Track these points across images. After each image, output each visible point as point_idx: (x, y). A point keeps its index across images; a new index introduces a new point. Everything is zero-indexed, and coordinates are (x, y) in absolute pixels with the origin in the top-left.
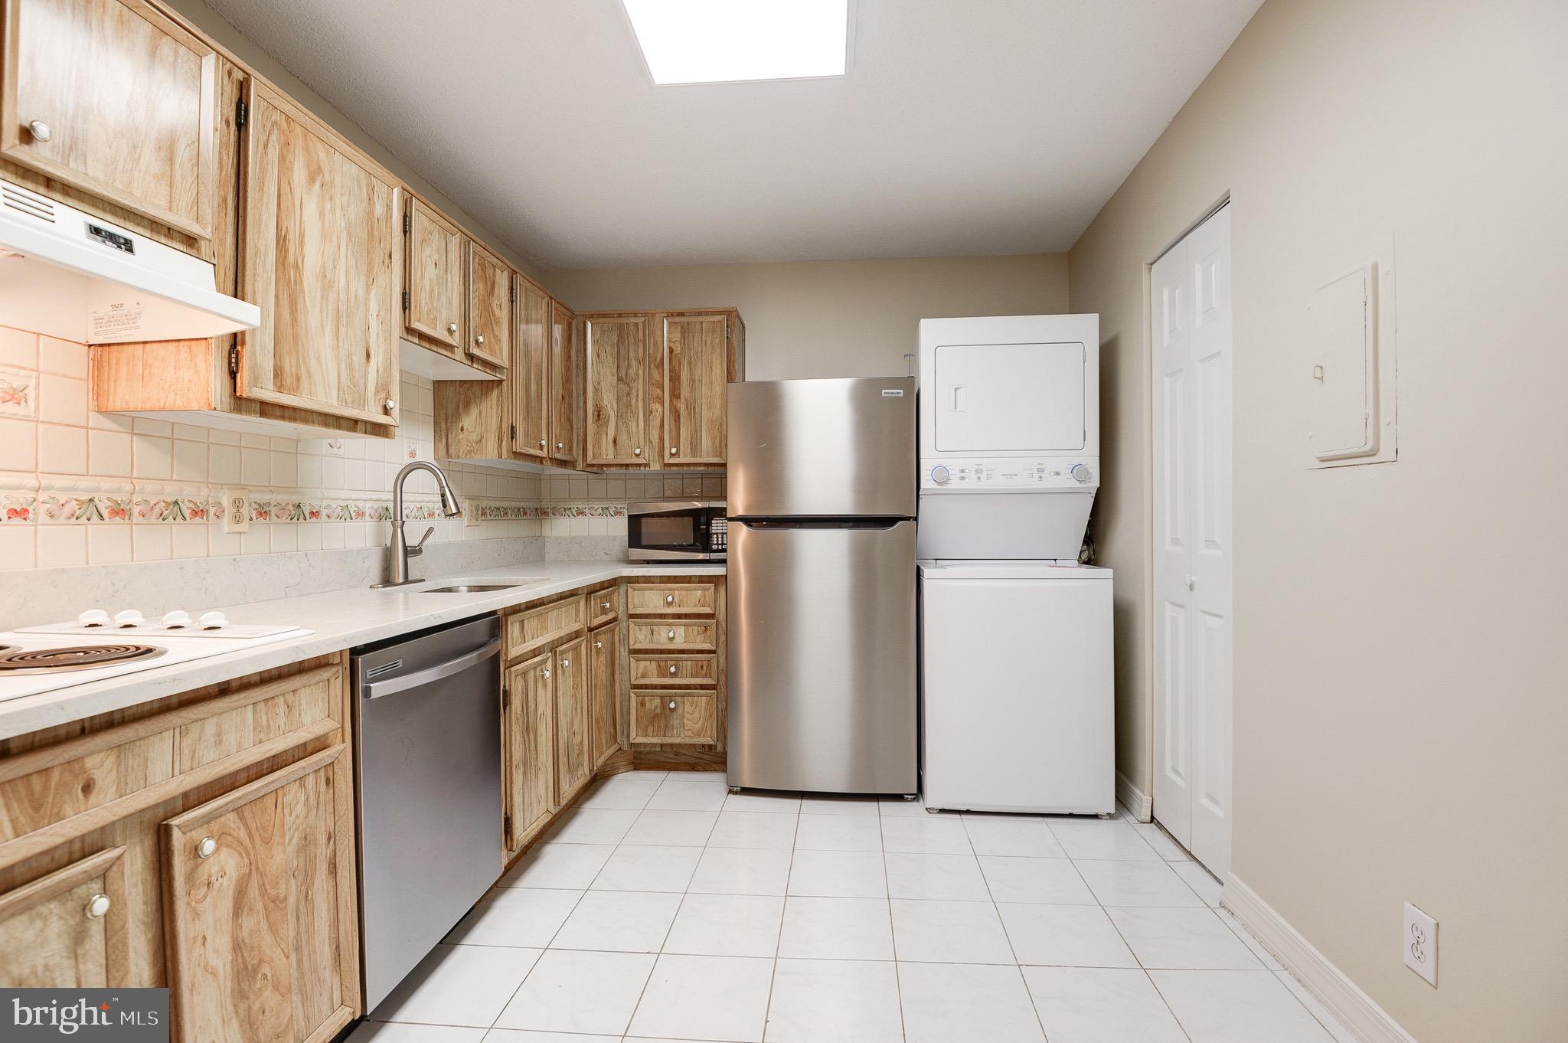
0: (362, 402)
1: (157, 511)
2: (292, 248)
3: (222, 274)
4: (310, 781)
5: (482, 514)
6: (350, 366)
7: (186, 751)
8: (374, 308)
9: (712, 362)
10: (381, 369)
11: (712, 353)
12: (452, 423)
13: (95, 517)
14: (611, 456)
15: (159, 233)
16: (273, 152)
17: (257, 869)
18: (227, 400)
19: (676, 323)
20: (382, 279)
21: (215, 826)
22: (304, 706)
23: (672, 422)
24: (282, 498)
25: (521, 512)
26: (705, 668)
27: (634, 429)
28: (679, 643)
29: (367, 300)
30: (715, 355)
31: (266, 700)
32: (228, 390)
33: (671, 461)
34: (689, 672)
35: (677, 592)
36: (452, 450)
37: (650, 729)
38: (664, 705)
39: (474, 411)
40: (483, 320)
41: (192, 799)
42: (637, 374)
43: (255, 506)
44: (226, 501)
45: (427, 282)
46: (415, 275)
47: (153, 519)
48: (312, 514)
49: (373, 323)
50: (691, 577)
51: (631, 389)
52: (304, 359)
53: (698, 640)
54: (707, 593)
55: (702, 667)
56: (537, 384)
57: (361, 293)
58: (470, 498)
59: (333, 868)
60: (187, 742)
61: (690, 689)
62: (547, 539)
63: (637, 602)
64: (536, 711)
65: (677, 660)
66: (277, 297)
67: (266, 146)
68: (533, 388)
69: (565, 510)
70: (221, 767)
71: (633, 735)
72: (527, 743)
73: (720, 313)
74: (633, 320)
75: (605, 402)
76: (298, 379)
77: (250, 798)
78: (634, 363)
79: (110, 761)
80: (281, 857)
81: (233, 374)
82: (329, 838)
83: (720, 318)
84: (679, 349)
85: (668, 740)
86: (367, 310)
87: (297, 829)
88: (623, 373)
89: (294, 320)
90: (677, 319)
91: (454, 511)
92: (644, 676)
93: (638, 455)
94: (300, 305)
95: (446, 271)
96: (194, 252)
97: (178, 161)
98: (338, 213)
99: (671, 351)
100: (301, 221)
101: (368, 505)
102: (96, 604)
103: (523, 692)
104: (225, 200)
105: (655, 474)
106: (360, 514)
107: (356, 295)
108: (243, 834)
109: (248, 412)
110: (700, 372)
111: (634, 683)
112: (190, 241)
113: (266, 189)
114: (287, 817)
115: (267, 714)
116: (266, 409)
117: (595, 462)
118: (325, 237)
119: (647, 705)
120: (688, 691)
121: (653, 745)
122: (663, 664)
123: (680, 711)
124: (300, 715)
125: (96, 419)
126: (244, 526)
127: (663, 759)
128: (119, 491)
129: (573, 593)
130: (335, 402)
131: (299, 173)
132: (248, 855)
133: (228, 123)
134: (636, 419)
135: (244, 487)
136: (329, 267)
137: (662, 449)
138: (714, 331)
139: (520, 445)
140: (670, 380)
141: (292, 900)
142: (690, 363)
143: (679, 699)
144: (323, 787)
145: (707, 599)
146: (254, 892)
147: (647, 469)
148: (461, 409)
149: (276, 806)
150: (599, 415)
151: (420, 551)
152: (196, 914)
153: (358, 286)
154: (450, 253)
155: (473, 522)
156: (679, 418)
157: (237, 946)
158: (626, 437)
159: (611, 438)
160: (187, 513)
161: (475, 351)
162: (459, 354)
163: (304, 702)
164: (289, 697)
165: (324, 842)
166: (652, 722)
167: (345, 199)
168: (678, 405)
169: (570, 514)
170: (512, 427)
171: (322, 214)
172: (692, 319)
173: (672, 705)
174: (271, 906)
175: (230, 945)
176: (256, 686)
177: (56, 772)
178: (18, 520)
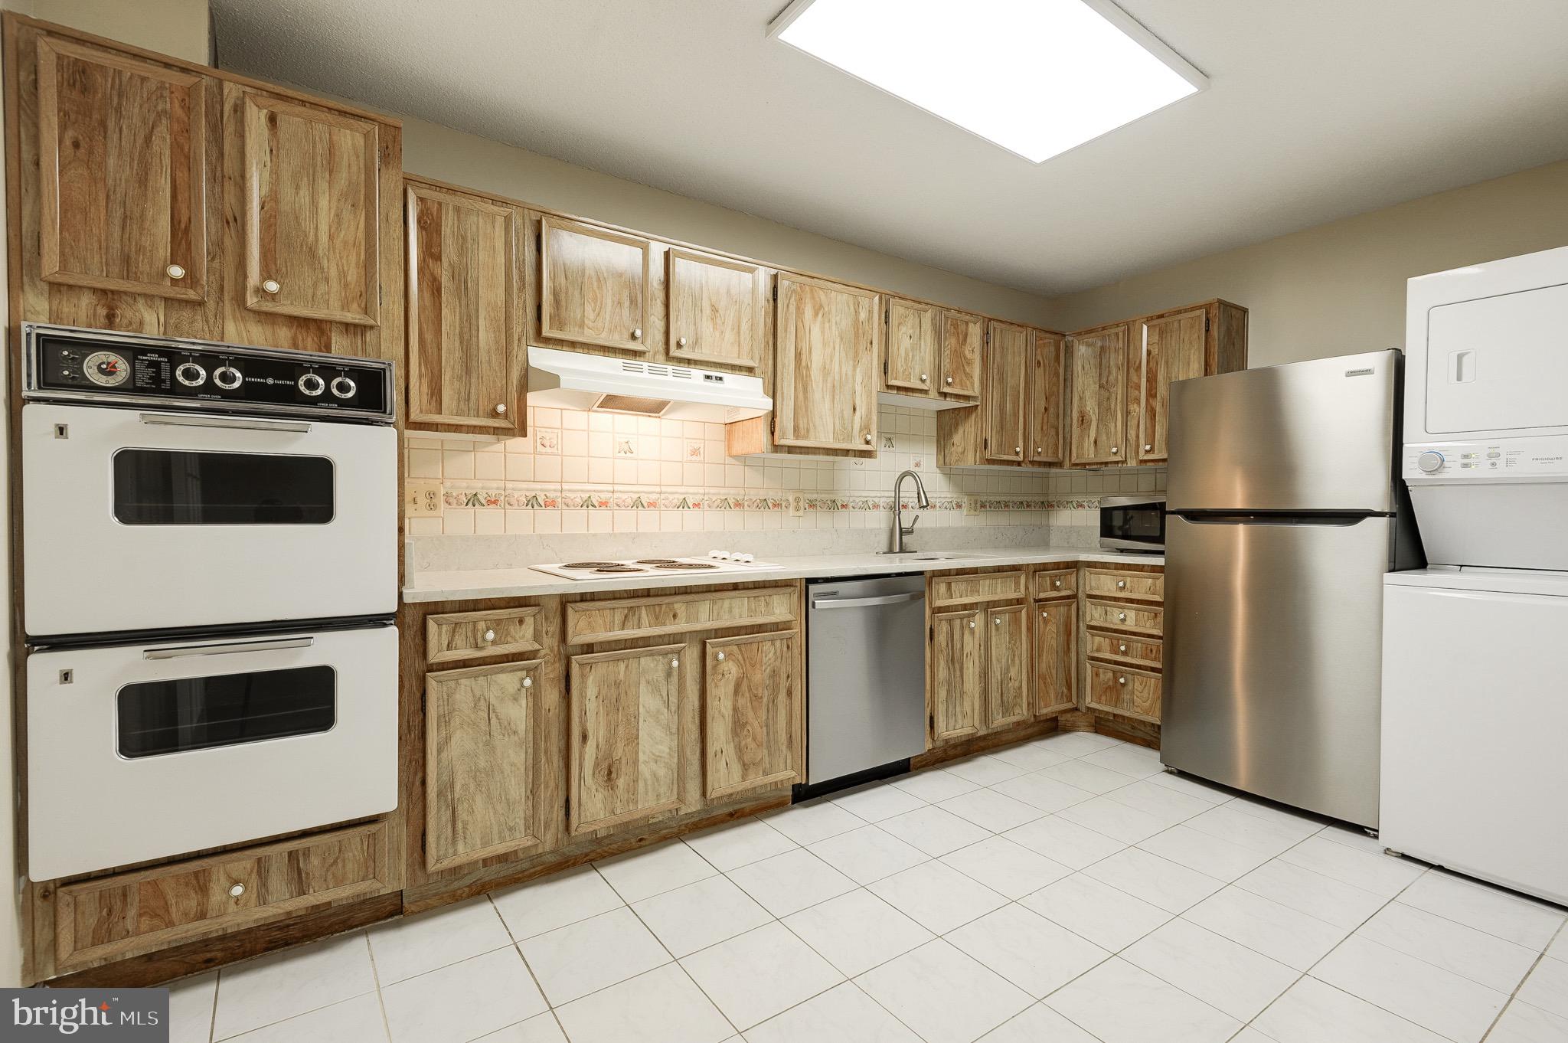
0: (850, 438)
1: (756, 505)
2: (804, 357)
3: (767, 381)
4: (778, 643)
5: (982, 507)
6: (842, 418)
7: (715, 612)
8: (859, 378)
9: (1189, 359)
10: (863, 416)
11: (1189, 349)
12: (947, 440)
13: (728, 507)
14: (1092, 456)
15: (735, 370)
16: (793, 308)
17: (747, 677)
18: (769, 447)
19: (1155, 326)
20: (864, 359)
21: (727, 649)
22: (775, 604)
23: (1148, 421)
24: (824, 496)
25: (1024, 505)
26: (1154, 652)
27: (1113, 430)
28: (1130, 625)
29: (854, 376)
30: (1192, 351)
32: (770, 442)
33: (1146, 458)
34: (1139, 653)
35: (1128, 579)
36: (947, 460)
37: (1103, 698)
38: (1116, 679)
39: (961, 431)
40: (954, 366)
41: (719, 633)
42: (1117, 379)
43: (808, 501)
44: (791, 499)
45: (902, 352)
46: (893, 349)
47: (754, 508)
48: (843, 506)
49: (858, 388)
50: (1143, 566)
51: (1111, 395)
52: (812, 417)
53: (1148, 624)
54: (1158, 582)
55: (1151, 651)
56: (1014, 403)
57: (850, 373)
58: (969, 494)
59: (789, 693)
60: (715, 607)
61: (1140, 669)
62: (1051, 528)
63: (1093, 584)
64: (963, 650)
65: (1129, 641)
66: (795, 387)
67: (788, 306)
68: (1009, 406)
69: (1067, 503)
70: (731, 623)
71: (1088, 699)
72: (952, 670)
73: (1200, 307)
74: (1113, 331)
75: (1088, 409)
76: (808, 431)
77: (744, 641)
78: (1114, 370)
79: (683, 608)
80: (759, 676)
81: (773, 433)
82: (788, 677)
83: (1198, 312)
84: (1157, 350)
85: (1118, 711)
86: (854, 381)
87: (769, 665)
88: (1104, 381)
89: (806, 398)
90: (1155, 322)
91: (925, 504)
92: (1098, 650)
93: (1115, 453)
94: (809, 388)
95: (920, 339)
96: (753, 374)
97: (742, 332)
98: (834, 328)
99: (1149, 353)
100: (809, 341)
101: (882, 500)
102: (726, 549)
103: (947, 633)
104: (768, 343)
105: (1131, 469)
106: (876, 506)
107: (846, 374)
108: (740, 657)
109: (781, 452)
110: (1176, 369)
111: (1090, 654)
112: (750, 370)
113: (788, 330)
114: (764, 658)
115: (755, 604)
116: (791, 450)
117: (1077, 462)
118: (825, 344)
119: (1101, 675)
120: (1137, 670)
121: (1107, 713)
122: (1115, 642)
123: (1130, 687)
124: (773, 608)
125: (729, 460)
126: (801, 513)
127: (1120, 730)
128: (739, 494)
129: (1015, 568)
130: (831, 441)
131: (808, 312)
132: (742, 668)
133: (768, 301)
134: (1114, 420)
135: (801, 491)
136: (828, 362)
137: (1138, 446)
138: (1192, 327)
139: (993, 452)
140: (1147, 381)
141: (765, 700)
142: (1167, 362)
143: (1130, 677)
144: (785, 649)
145: (1158, 588)
146: (744, 687)
147: (1125, 465)
148: (953, 430)
149: (759, 651)
150: (1082, 420)
151: (912, 532)
152: (716, 686)
153: (847, 368)
154: (923, 325)
155: (972, 512)
156: (1155, 416)
157: (735, 709)
158: (1105, 438)
159: (1092, 440)
160: (770, 505)
161: (946, 390)
162: (933, 393)
163: (775, 602)
164: (767, 598)
165: (785, 678)
166: (1105, 692)
167: (838, 318)
168: (1154, 404)
169: (1071, 506)
170: (986, 440)
171: (823, 332)
172: (1169, 319)
173: (1122, 680)
174: (754, 698)
175: (732, 707)
176: (751, 589)
177: (664, 607)
178: (697, 509)
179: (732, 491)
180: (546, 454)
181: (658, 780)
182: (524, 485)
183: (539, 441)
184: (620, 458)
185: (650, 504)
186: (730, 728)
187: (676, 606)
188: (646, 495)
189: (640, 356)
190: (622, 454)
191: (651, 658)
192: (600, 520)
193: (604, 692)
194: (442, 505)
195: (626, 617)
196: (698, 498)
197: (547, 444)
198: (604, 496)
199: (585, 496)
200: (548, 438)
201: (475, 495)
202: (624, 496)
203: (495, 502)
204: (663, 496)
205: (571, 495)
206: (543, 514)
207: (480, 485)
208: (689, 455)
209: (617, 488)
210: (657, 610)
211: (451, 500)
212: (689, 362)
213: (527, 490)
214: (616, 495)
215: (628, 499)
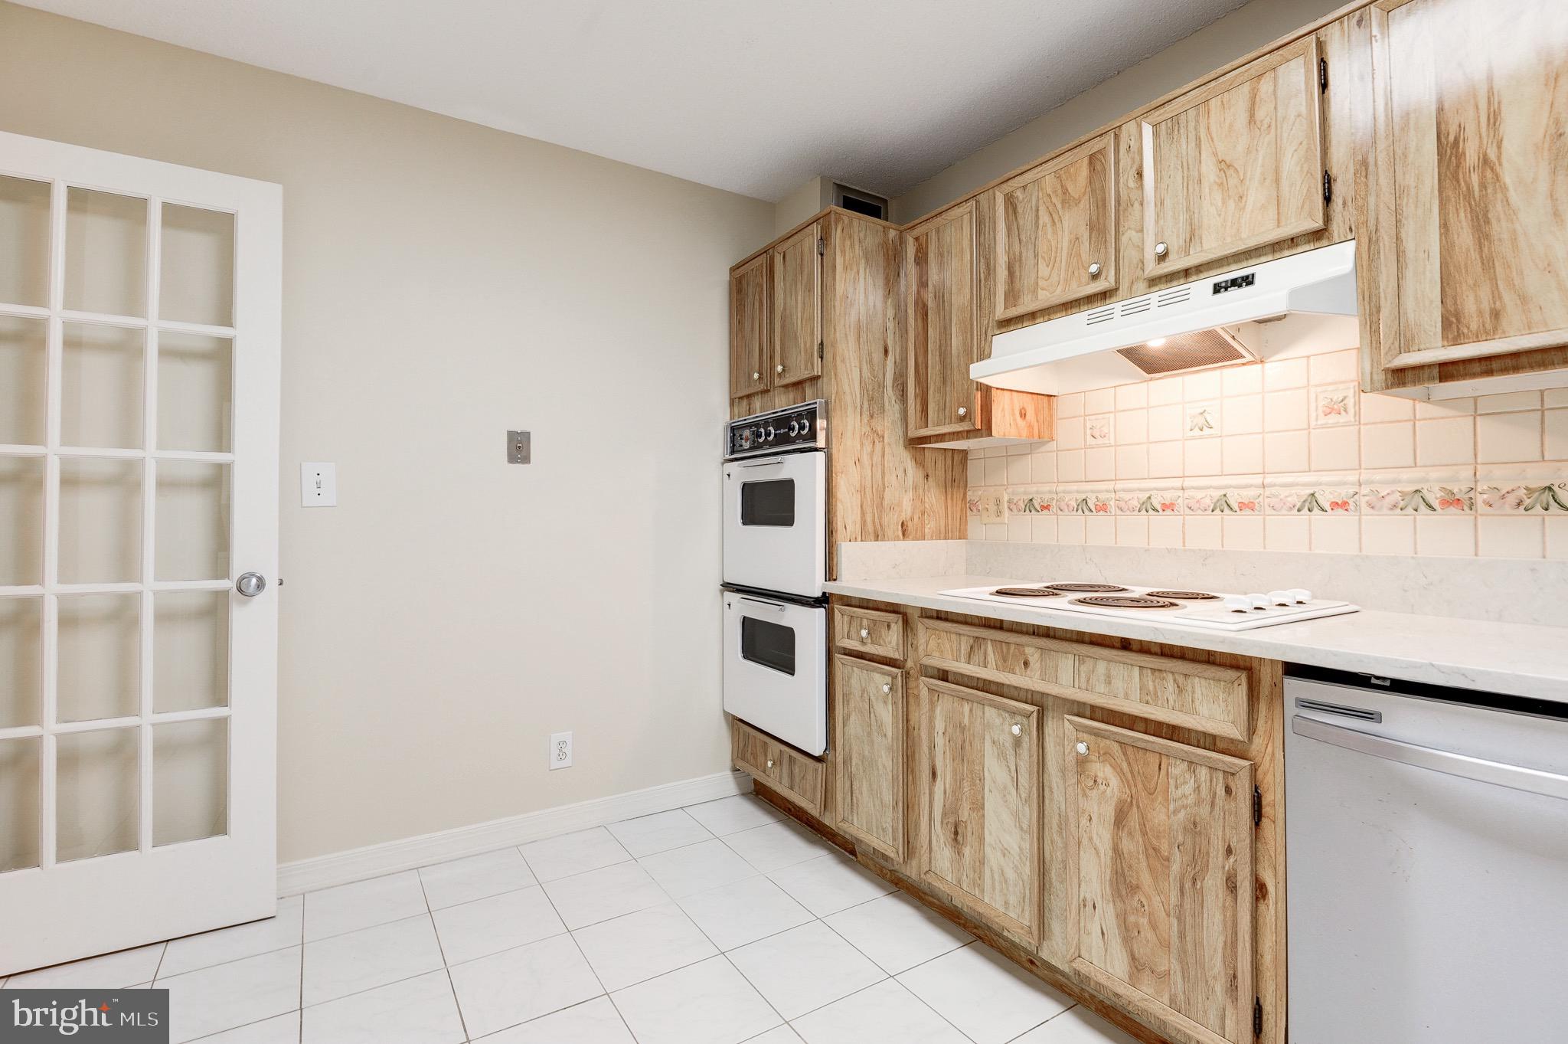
1: (1513, 500)
3: (1365, 242)
4: (1205, 772)
7: (1083, 675)
13: (1423, 507)
15: (1280, 250)
17: (1138, 807)
18: (1381, 377)
21: (1102, 742)
22: (1198, 696)
31: (1153, 670)
32: (1375, 367)
59: (1230, 885)
60: (1085, 668)
70: (1105, 701)
77: (1134, 742)
79: (1038, 656)
80: (1165, 819)
82: (1228, 850)
87: (1184, 808)
89: (1482, 239)
108: (1125, 768)
109: (1418, 382)
114: (1173, 790)
115: (1154, 682)
116: (1451, 370)
124: (1193, 701)
132: (1130, 788)
144: (1220, 791)
146: (1134, 824)
149: (1160, 769)
157: (1117, 851)
163: (1198, 692)
165: (1223, 850)
174: (1152, 853)
175: (1111, 845)
176: (1156, 654)
177: (1012, 647)
178: (1340, 511)
179: (1434, 474)
180: (1099, 446)
181: (1006, 881)
182: (1074, 487)
183: (1089, 432)
184: (1193, 438)
185: (1243, 506)
186: (1108, 878)
187: (1029, 650)
188: (1236, 491)
189: (1110, 297)
190: (1197, 432)
191: (996, 710)
192: (1164, 530)
193: (950, 730)
194: (1006, 512)
195: (971, 647)
196: (1342, 493)
197: (1097, 435)
198: (1168, 497)
199: (1144, 496)
200: (1098, 427)
201: (1031, 500)
202: (1199, 495)
203: (1047, 507)
204: (1268, 492)
205: (1126, 496)
206: (1096, 520)
207: (1035, 489)
208: (1321, 415)
209: (1188, 483)
210: (1005, 650)
211: (1013, 507)
212: (1186, 273)
213: (1078, 492)
214: (1188, 493)
215: (1208, 498)
